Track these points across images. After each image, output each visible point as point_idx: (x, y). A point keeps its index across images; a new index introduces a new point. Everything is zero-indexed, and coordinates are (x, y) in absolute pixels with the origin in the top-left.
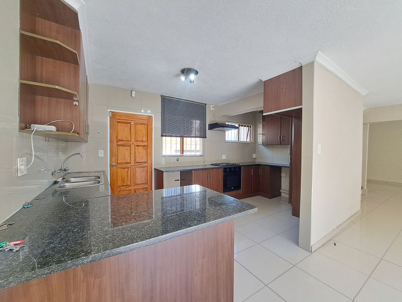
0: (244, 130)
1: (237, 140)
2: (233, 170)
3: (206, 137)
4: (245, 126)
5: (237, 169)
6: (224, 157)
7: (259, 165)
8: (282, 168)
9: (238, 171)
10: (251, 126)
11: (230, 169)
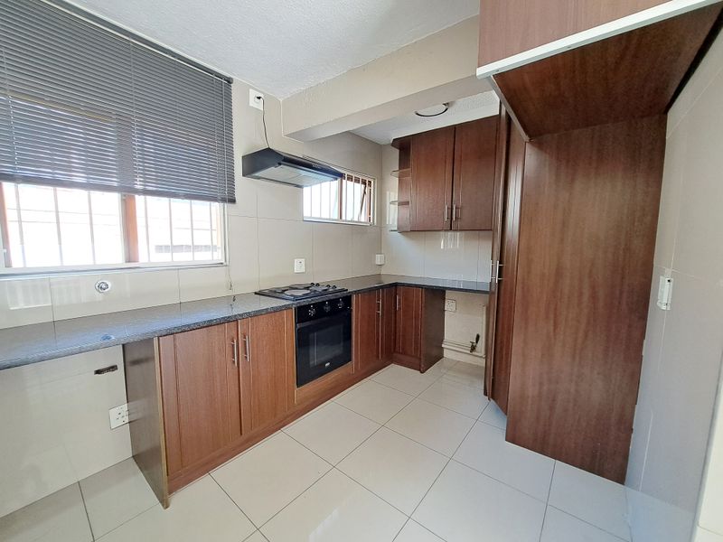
0: (354, 190)
1: (336, 216)
2: (327, 309)
3: (233, 201)
4: (357, 181)
5: (340, 306)
6: (299, 266)
7: (395, 285)
8: (447, 291)
9: (344, 308)
10: (370, 182)
11: (319, 306)
